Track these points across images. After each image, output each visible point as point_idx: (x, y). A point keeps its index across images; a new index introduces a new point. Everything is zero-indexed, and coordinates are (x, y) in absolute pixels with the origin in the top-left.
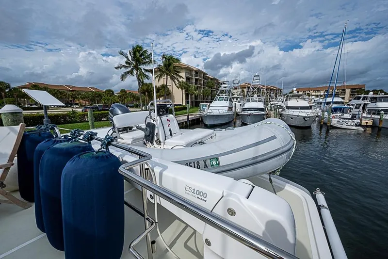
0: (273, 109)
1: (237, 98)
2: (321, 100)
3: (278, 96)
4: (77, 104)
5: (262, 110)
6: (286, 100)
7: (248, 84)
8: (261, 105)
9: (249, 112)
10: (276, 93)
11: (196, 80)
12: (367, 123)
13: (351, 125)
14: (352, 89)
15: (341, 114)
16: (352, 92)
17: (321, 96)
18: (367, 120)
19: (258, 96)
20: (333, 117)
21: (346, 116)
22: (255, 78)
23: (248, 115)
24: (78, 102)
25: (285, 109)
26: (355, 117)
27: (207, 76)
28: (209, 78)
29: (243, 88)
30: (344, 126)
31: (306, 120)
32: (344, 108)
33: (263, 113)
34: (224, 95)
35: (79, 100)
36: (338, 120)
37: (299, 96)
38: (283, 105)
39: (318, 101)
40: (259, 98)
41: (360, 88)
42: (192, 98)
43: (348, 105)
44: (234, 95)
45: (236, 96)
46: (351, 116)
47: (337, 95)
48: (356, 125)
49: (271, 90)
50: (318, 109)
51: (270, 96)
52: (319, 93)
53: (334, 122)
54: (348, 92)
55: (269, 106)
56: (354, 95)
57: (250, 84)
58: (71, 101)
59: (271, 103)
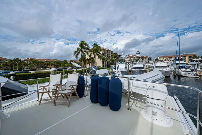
0: (148, 68)
1: (128, 63)
2: (173, 63)
3: (150, 61)
4: (49, 68)
5: (143, 68)
6: (155, 63)
7: (134, 56)
8: (142, 66)
9: (137, 70)
10: (148, 60)
11: (107, 54)
12: (200, 74)
13: (192, 75)
14: (189, 56)
15: (185, 69)
16: (189, 58)
17: (172, 60)
18: (200, 72)
19: (139, 61)
20: (181, 71)
21: (188, 70)
22: (137, 53)
23: (136, 71)
24: (49, 67)
25: (155, 67)
26: (193, 71)
27: (112, 53)
28: (113, 53)
29: (131, 57)
30: (188, 75)
31: (167, 73)
32: (186, 66)
33: (143, 70)
34: (122, 61)
35: (50, 66)
36: (184, 72)
37: (161, 61)
38: (153, 65)
39: (171, 63)
40: (141, 62)
41: (194, 56)
42: (106, 63)
43: (188, 65)
44: (127, 61)
45: (128, 61)
46: (191, 70)
47: (181, 60)
48: (195, 75)
49: (145, 58)
50: (172, 67)
51: (145, 61)
52: (171, 59)
53: (182, 73)
54: (187, 58)
55: (145, 66)
56: (191, 59)
57: (135, 56)
58: (46, 66)
59: (147, 64)
